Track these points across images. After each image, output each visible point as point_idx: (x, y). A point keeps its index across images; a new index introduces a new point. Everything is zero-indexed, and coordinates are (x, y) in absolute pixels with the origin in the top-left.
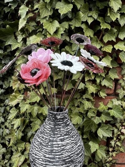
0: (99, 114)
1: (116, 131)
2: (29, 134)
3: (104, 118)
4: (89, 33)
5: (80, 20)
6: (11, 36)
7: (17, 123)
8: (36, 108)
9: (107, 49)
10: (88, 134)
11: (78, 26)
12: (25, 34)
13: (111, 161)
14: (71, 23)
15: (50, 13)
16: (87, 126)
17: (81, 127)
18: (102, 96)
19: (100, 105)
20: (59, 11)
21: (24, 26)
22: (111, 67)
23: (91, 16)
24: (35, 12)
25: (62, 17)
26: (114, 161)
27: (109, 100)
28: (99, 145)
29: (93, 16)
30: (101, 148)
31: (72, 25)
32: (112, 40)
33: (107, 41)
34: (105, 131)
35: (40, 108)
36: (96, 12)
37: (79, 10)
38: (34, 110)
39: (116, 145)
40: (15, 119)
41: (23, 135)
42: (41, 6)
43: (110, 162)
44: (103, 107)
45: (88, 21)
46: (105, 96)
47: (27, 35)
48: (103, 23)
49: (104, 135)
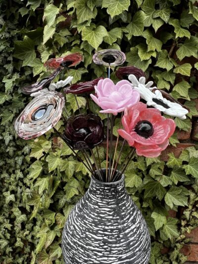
0: (167, 171)
1: (192, 195)
2: (62, 202)
3: (175, 178)
4: (155, 46)
5: (141, 25)
6: (31, 51)
7: (44, 184)
8: (71, 163)
9: (183, 71)
10: (150, 202)
11: (138, 35)
12: (53, 49)
13: (184, 239)
14: (125, 30)
15: (93, 16)
16: (149, 190)
17: (140, 192)
18: (172, 144)
19: (169, 158)
20: (108, 12)
21: (52, 37)
22: (189, 99)
23: (159, 18)
24: (69, 14)
25: (111, 21)
26: (188, 240)
27: (183, 149)
28: (167, 217)
29: (162, 18)
30: (169, 221)
31: (127, 33)
32: (192, 56)
33: (184, 57)
34: (175, 197)
35: (78, 163)
36: (167, 12)
37: (140, 9)
38: (69, 167)
39: (191, 217)
40: (39, 179)
41: (52, 202)
42: (79, 3)
43: (182, 242)
44: (175, 160)
45: (153, 26)
46: (176, 144)
47: (56, 51)
48: (179, 28)
49: (175, 204)
